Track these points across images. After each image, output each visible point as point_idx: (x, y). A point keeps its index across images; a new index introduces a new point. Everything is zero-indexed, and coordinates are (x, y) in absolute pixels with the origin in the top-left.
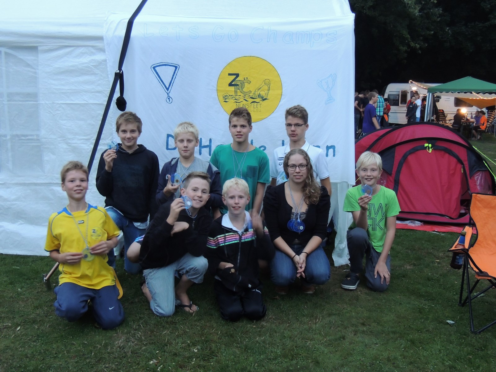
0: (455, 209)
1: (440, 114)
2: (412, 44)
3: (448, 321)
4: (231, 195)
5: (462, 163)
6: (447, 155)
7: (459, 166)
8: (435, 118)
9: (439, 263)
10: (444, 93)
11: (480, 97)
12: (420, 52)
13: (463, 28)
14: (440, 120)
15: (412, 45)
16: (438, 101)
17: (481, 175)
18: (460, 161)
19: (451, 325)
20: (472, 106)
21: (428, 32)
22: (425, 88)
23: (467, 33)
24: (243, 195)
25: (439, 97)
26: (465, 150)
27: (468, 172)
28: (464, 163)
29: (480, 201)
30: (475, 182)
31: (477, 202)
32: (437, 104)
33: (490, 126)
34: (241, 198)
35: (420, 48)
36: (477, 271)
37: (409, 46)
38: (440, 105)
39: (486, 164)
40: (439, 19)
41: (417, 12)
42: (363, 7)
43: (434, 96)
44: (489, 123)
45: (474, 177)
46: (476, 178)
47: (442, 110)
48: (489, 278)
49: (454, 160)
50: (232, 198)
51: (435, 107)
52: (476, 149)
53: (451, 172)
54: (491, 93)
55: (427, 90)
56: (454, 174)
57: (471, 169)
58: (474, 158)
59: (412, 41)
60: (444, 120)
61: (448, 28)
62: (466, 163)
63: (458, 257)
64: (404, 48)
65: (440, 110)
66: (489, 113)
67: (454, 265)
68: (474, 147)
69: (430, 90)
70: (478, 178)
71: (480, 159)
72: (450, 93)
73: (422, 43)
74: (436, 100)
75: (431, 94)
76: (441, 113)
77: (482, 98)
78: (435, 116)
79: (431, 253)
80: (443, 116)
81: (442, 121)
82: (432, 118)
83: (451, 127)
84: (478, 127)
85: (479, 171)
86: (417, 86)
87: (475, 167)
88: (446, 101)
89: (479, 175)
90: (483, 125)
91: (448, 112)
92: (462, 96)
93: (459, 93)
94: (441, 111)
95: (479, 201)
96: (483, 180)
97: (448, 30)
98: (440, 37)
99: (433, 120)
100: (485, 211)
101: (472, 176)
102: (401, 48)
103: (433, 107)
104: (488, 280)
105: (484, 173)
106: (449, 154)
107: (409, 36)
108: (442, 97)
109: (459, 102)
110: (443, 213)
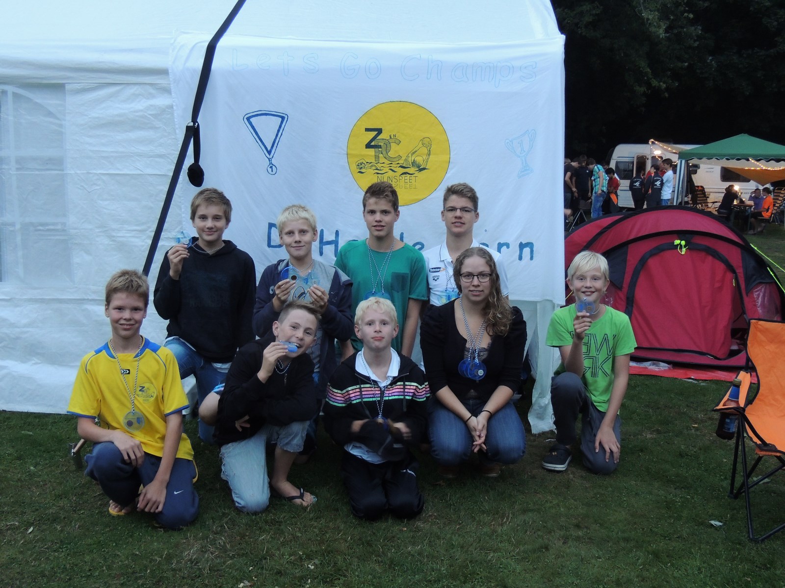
0: (723, 343)
1: (698, 193)
2: (655, 83)
3: (713, 522)
4: (367, 319)
5: (734, 271)
6: (710, 258)
7: (729, 275)
8: (690, 199)
9: (697, 429)
10: (704, 160)
11: (762, 166)
12: (667, 95)
13: (734, 57)
14: (698, 202)
15: (653, 85)
16: (695, 172)
17: (763, 290)
18: (731, 268)
19: (716, 528)
20: (748, 181)
21: (680, 64)
22: (674, 151)
23: (740, 66)
24: (387, 319)
25: (697, 167)
26: (739, 250)
27: (743, 286)
28: (737, 271)
29: (764, 331)
30: (755, 301)
31: (759, 334)
32: (693, 176)
33: (776, 213)
34: (384, 324)
35: (667, 89)
36: (759, 442)
37: (648, 85)
38: (699, 179)
39: (771, 273)
40: (696, 44)
41: (661, 33)
42: (576, 24)
43: (687, 164)
44: (775, 208)
45: (752, 293)
46: (755, 295)
47: (702, 187)
48: (778, 454)
49: (721, 267)
50: (370, 324)
51: (690, 181)
52: (756, 248)
53: (717, 285)
54: (778, 160)
55: (677, 155)
56: (720, 289)
57: (748, 280)
58: (752, 263)
59: (655, 79)
60: (704, 203)
61: (710, 58)
62: (740, 271)
63: (727, 420)
64: (642, 89)
65: (698, 187)
66: (776, 191)
67: (723, 433)
68: (752, 246)
69: (682, 155)
70: (759, 295)
71: (761, 264)
72: (714, 159)
73: (671, 81)
74: (692, 170)
75: (683, 162)
76: (700, 190)
77: (764, 168)
78: (690, 196)
79: (684, 413)
80: (702, 196)
81: (701, 203)
82: (686, 199)
83: (716, 213)
84: (760, 214)
85: (761, 283)
86: (662, 148)
87: (755, 277)
88: (707, 172)
89: (761, 290)
90: (767, 210)
91: (711, 190)
92: (733, 164)
93: (728, 159)
94: (700, 188)
95: (761, 331)
96: (766, 298)
97: (711, 61)
98: (698, 71)
99: (687, 203)
100: (772, 347)
101: (749, 291)
102: (637, 88)
103: (688, 182)
104: (777, 457)
105: (768, 286)
106: (713, 256)
107: (649, 70)
108: (702, 166)
109: (728, 175)
110: (704, 351)
